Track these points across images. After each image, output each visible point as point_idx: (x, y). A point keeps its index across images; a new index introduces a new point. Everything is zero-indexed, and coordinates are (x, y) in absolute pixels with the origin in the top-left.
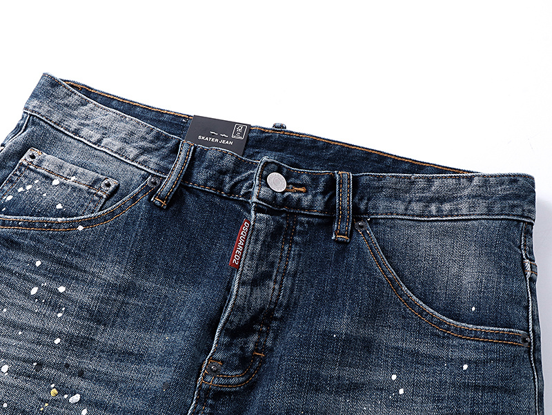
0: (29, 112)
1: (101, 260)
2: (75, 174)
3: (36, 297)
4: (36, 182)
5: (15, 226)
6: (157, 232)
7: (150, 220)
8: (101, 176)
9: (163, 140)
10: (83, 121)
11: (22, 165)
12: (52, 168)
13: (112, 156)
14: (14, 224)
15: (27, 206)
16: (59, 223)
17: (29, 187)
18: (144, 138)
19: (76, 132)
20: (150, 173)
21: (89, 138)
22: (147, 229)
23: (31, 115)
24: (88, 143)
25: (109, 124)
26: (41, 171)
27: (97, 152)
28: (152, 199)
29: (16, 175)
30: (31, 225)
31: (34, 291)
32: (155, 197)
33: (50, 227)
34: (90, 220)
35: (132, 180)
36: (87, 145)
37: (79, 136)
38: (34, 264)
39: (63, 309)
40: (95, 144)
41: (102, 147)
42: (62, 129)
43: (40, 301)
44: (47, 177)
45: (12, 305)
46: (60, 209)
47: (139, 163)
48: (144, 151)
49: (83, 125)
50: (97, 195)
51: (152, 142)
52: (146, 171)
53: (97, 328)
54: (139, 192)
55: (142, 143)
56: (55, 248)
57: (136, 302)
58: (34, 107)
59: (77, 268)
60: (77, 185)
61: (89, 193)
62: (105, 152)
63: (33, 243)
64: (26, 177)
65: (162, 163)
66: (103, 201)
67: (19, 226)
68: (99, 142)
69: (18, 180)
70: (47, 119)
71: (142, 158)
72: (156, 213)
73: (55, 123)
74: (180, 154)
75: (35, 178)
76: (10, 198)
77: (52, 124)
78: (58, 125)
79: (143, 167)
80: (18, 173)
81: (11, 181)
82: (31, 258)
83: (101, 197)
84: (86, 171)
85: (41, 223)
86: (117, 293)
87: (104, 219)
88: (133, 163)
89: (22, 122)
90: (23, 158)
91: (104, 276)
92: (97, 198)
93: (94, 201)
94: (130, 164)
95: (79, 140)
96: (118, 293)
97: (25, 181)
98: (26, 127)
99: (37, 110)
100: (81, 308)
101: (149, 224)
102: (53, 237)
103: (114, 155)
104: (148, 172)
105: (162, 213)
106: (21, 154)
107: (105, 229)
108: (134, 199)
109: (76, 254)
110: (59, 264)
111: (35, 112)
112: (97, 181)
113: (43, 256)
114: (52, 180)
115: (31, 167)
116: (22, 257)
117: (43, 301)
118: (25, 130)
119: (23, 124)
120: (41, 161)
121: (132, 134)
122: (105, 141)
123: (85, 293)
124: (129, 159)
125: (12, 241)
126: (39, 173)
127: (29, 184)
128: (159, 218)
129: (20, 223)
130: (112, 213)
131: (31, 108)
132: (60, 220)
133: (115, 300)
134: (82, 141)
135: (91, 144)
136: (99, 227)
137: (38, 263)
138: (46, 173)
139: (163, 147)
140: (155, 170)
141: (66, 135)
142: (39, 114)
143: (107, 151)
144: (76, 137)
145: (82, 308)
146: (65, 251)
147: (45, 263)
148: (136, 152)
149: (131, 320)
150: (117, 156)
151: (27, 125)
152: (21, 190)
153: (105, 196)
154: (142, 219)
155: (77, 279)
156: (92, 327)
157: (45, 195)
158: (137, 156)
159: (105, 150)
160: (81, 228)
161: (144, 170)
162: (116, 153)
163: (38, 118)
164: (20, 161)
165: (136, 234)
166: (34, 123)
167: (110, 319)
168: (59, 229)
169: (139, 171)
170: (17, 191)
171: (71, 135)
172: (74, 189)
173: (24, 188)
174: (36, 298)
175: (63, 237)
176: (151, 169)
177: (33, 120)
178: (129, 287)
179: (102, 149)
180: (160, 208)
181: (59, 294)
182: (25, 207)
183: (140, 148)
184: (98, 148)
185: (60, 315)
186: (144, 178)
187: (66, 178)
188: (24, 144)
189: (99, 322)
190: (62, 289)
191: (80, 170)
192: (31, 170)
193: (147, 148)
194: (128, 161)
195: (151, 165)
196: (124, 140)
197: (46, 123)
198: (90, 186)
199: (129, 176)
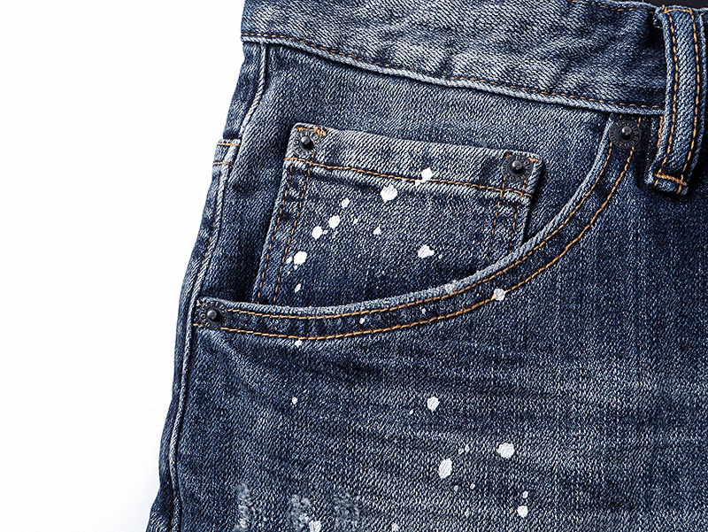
0: (262, 40)
1: (569, 358)
2: (426, 162)
3: (455, 480)
4: (345, 203)
5: (351, 329)
6: (684, 257)
7: (658, 233)
8: (493, 153)
9: (606, 22)
10: (386, 28)
11: (293, 171)
12: (368, 161)
13: (493, 94)
14: (348, 325)
15: (352, 270)
16: (450, 298)
17: (334, 222)
18: (558, 30)
19: (382, 58)
20: (607, 114)
21: (418, 64)
22: (657, 257)
23: (268, 46)
24: (420, 77)
25: (454, 18)
26: (343, 174)
27: (451, 94)
28: (650, 180)
29: (289, 199)
30: (389, 319)
31: (446, 468)
32: (655, 172)
33: (434, 313)
34: (513, 270)
35: (564, 141)
36: (419, 82)
37: (393, 66)
38: (424, 408)
39: (525, 495)
40: (437, 75)
41: (459, 78)
42: (349, 60)
43: (464, 489)
44: (364, 187)
45: (408, 512)
46: (429, 259)
47: (569, 94)
48: (571, 60)
49: (389, 36)
50: (504, 202)
51: (581, 33)
52: (593, 111)
53: (615, 521)
54: (606, 170)
55: (560, 43)
56: (463, 357)
57: (684, 438)
58: (271, 23)
59: (523, 393)
60: (444, 188)
61: (484, 202)
62: (470, 89)
63: (408, 361)
64: (315, 198)
65: (632, 80)
66: (524, 213)
67: (362, 327)
68: (445, 68)
69: (300, 210)
70: (309, 44)
71: (571, 81)
72: (667, 210)
73: (329, 50)
74: (673, 45)
75: (339, 197)
76: (301, 258)
77: (325, 54)
78: (337, 52)
79: (582, 103)
80: (293, 192)
81: (285, 217)
82: (412, 393)
83: (516, 205)
84: (452, 148)
85: (413, 309)
86: (638, 429)
87: (541, 257)
88: (552, 100)
89: (252, 68)
90: (289, 153)
91: (592, 397)
92: (506, 210)
93: (503, 219)
94: (545, 103)
95: (394, 77)
96: (639, 427)
97: (319, 210)
98: (267, 77)
99: (279, 28)
100: (566, 484)
101: (658, 244)
102: (447, 334)
103: (498, 90)
104: (598, 111)
105: (683, 208)
106: (280, 146)
107: (554, 280)
108: (601, 189)
109: (512, 361)
110: (481, 393)
111: (278, 36)
112: (488, 167)
113: (441, 384)
114: (377, 190)
115: (317, 170)
116: (392, 396)
117: (473, 486)
118: (266, 86)
119: (258, 72)
120: (335, 151)
121: (525, 25)
122: (460, 61)
123: (564, 446)
124: (539, 91)
125: (358, 368)
126: (341, 181)
127: (331, 214)
128: (677, 222)
129: (362, 321)
130: (558, 239)
131: (263, 28)
132: (449, 288)
133: (637, 448)
134: (403, 78)
135: (427, 79)
136: (539, 280)
137: (433, 403)
138: (360, 178)
139: (614, 39)
140: (617, 103)
141: (362, 70)
142: (287, 37)
143: (476, 85)
144: (387, 71)
145: (569, 484)
146: (488, 359)
147: (449, 399)
148: (550, 69)
149: (685, 482)
150: (505, 90)
151: (266, 71)
152: (317, 232)
153: (526, 201)
154: (637, 235)
155: (530, 416)
156: (605, 522)
157: (377, 231)
158: (558, 79)
159: (469, 83)
160: (499, 295)
161: (585, 109)
162: (499, 84)
163: (290, 48)
164: (287, 163)
165: (636, 276)
166: (282, 64)
167: (637, 493)
168: (455, 311)
169: (574, 116)
170: (310, 238)
171: (374, 68)
172: (440, 199)
173: (324, 225)
174: (453, 484)
175: (470, 327)
176: (606, 102)
177: (278, 56)
178: (658, 408)
179: (460, 83)
180: (673, 197)
181: (505, 463)
182: (347, 272)
183: (558, 56)
184: (452, 83)
185: (523, 511)
186: (597, 130)
187: (411, 179)
188: (280, 119)
189: (615, 506)
190: (506, 450)
191: (435, 149)
192: (320, 178)
193: (576, 51)
194: (540, 98)
195: (603, 92)
196: (509, 48)
197: (311, 55)
198: (478, 183)
199: (553, 134)
